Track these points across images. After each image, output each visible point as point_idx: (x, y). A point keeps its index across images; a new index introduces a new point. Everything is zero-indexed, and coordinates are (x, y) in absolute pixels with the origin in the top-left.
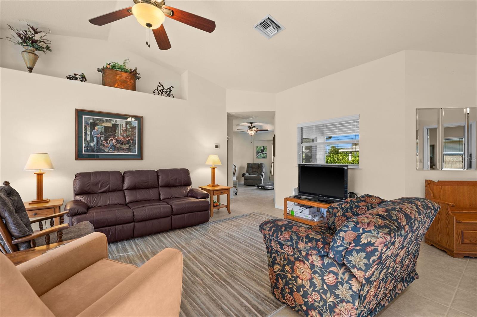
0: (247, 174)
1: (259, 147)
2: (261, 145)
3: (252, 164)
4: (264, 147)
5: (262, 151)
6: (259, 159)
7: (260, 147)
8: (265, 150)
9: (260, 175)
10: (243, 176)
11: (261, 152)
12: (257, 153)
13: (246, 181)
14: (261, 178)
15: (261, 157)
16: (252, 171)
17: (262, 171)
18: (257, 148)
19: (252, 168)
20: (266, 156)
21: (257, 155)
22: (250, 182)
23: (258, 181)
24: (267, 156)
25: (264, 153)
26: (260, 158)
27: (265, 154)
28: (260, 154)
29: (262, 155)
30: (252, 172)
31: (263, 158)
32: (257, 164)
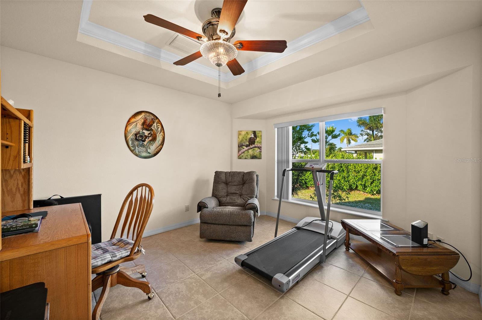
0: (212, 204)
1: (243, 133)
2: (249, 127)
3: (226, 173)
4: (254, 133)
5: (252, 141)
6: (243, 161)
7: (247, 133)
8: (258, 139)
9: (251, 209)
10: (198, 211)
11: (248, 143)
12: (239, 147)
13: (205, 226)
14: (250, 219)
15: (249, 156)
16: (227, 192)
17: (252, 195)
18: (240, 134)
19: (227, 183)
20: (260, 154)
21: (239, 152)
22: (220, 231)
23: (244, 228)
24: (263, 153)
25: (255, 147)
26: (246, 158)
27: (256, 149)
28: (246, 148)
29: (250, 151)
30: (227, 195)
31: (254, 157)
32: (240, 173)
